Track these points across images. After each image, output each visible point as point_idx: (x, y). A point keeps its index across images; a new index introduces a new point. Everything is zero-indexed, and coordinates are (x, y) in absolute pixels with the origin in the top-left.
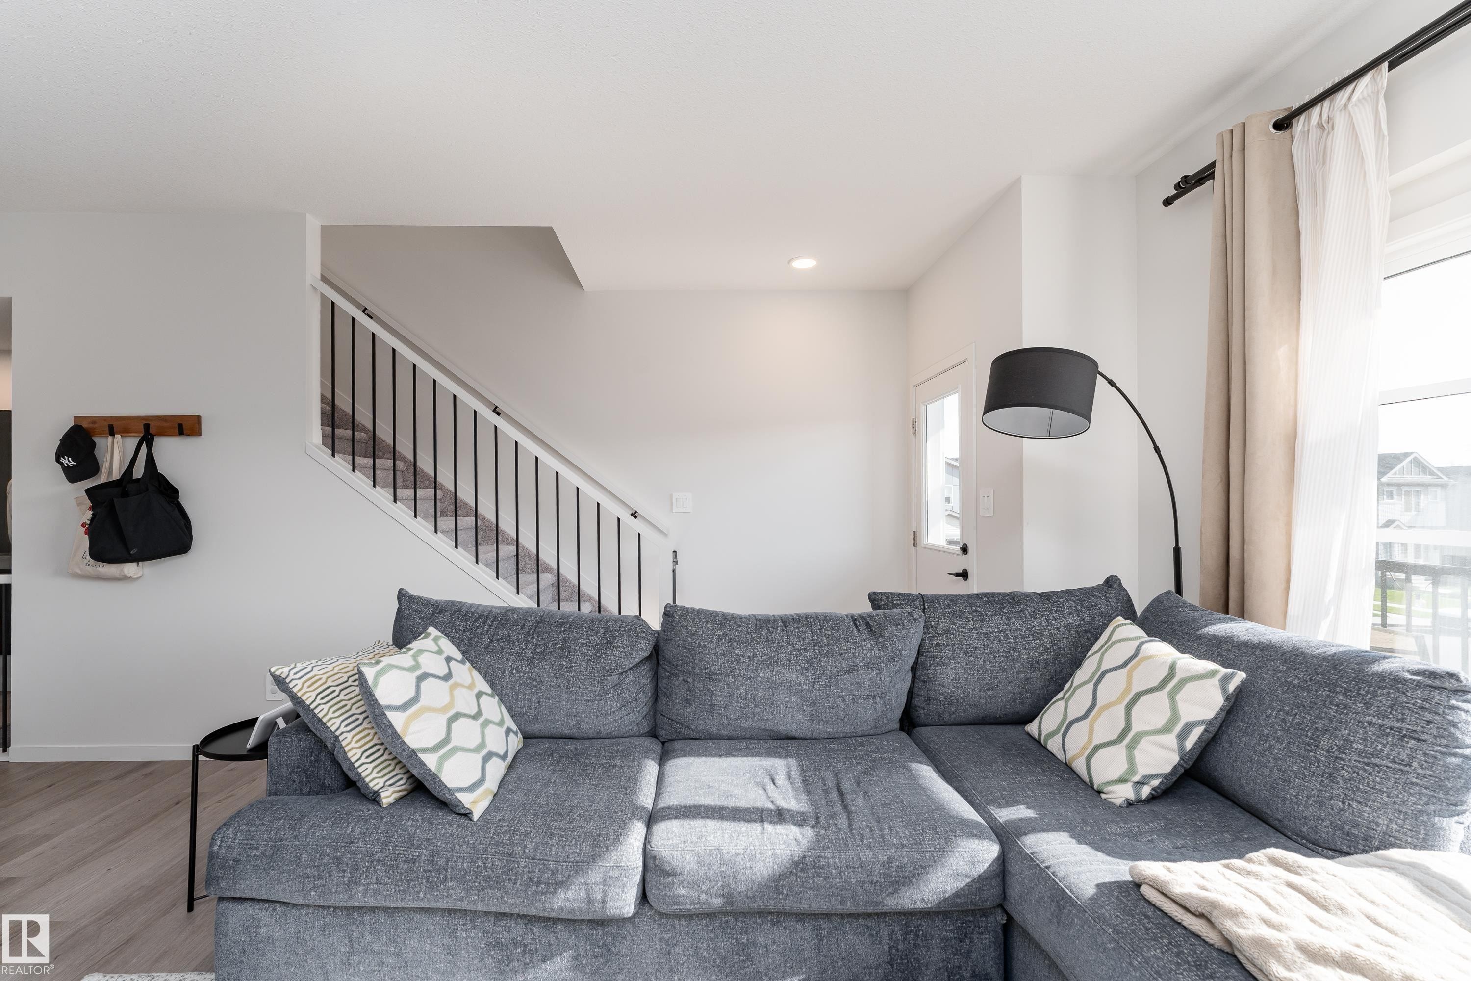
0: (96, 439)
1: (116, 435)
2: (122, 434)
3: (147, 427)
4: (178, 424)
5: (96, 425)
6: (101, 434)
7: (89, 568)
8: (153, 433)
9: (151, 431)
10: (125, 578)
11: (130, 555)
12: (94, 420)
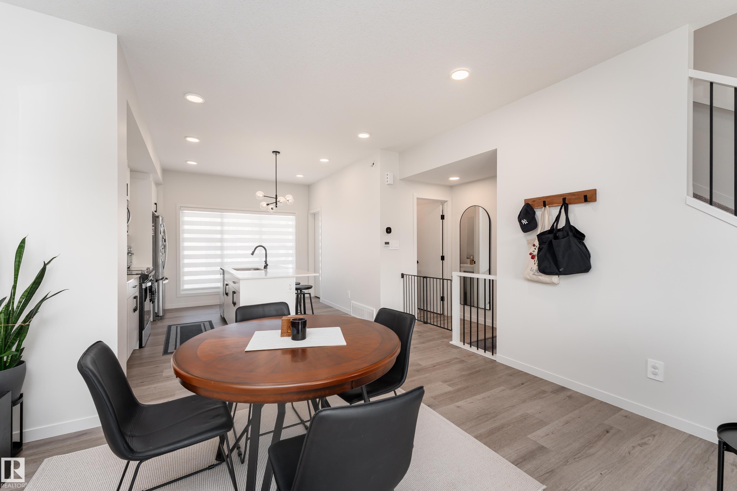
0: (535, 210)
1: (547, 206)
2: (549, 206)
3: (564, 199)
4: (584, 196)
5: (535, 202)
6: (539, 206)
7: (534, 276)
8: (567, 203)
9: (567, 202)
10: (553, 284)
11: (560, 271)
12: (534, 200)
